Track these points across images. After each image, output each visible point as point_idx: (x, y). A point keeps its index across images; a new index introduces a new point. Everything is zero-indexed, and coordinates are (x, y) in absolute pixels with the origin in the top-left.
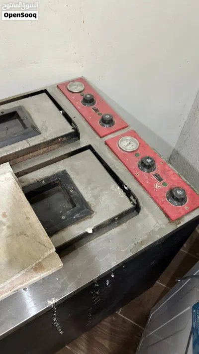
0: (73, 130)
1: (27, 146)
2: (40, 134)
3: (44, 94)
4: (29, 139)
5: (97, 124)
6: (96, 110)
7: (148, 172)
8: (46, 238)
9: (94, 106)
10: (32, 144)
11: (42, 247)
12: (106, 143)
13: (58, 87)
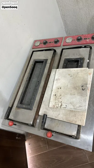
0: (53, 51)
1: (49, 64)
3: (34, 52)
5: (55, 45)
6: (50, 43)
7: (82, 40)
9: (48, 43)
10: (50, 62)
12: (64, 46)
13: (33, 48)
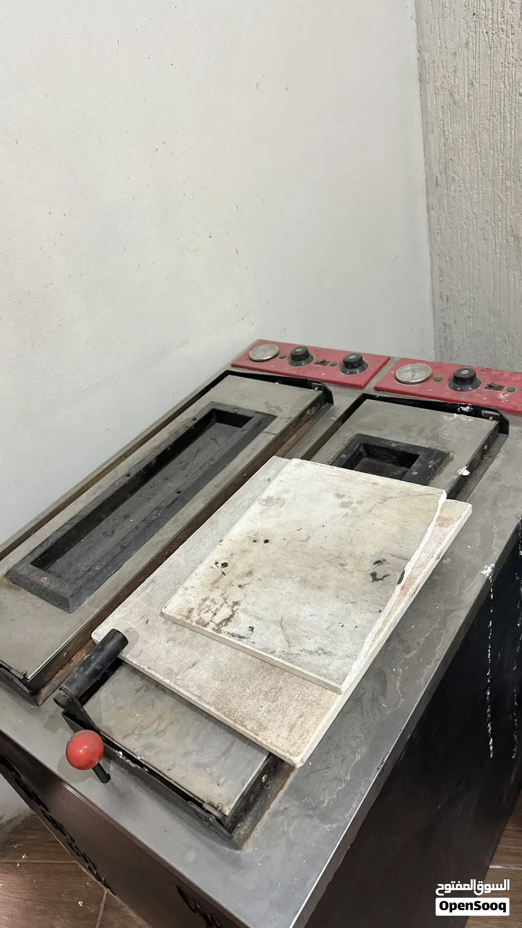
0: (321, 392)
1: (271, 437)
2: (275, 417)
3: (229, 377)
4: (266, 430)
5: (341, 376)
6: (323, 363)
7: (473, 388)
8: (423, 488)
9: (314, 361)
11: (428, 496)
12: (378, 389)
13: (233, 366)
